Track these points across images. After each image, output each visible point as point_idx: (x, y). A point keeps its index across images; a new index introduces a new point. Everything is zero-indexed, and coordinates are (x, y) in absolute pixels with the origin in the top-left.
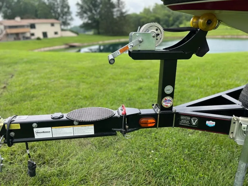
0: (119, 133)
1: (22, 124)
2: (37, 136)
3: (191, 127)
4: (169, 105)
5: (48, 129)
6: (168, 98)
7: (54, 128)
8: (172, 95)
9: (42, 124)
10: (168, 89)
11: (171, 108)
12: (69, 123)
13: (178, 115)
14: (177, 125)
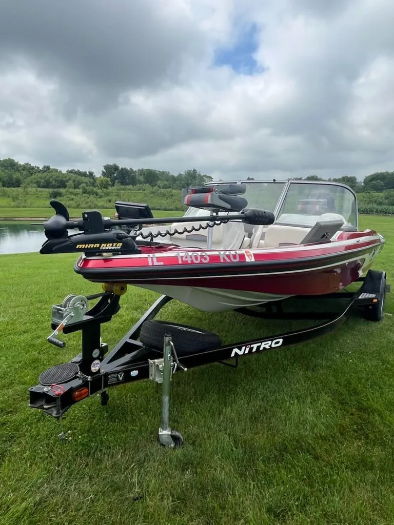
4: (97, 368)
6: (96, 362)
10: (96, 353)
13: (106, 375)
14: (106, 386)
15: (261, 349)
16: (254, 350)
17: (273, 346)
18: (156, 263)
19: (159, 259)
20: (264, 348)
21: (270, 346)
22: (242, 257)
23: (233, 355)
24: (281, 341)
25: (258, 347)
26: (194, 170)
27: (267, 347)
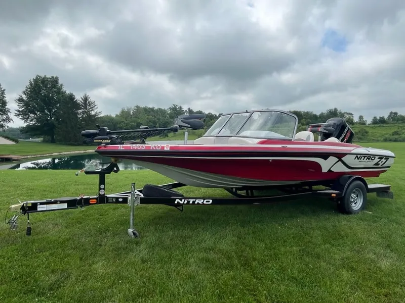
0: (79, 207)
1: (32, 204)
2: (38, 210)
3: (113, 203)
4: (103, 193)
5: (45, 206)
6: (102, 190)
7: (47, 205)
8: (104, 189)
9: (42, 204)
10: (102, 186)
11: (104, 194)
12: (55, 202)
13: (108, 198)
14: (107, 202)
15: (196, 203)
16: (191, 203)
17: (205, 203)
18: (121, 148)
19: (123, 147)
20: (198, 203)
21: (203, 202)
22: (163, 147)
23: (176, 202)
24: (211, 201)
25: (194, 202)
26: (335, 109)
27: (200, 203)
